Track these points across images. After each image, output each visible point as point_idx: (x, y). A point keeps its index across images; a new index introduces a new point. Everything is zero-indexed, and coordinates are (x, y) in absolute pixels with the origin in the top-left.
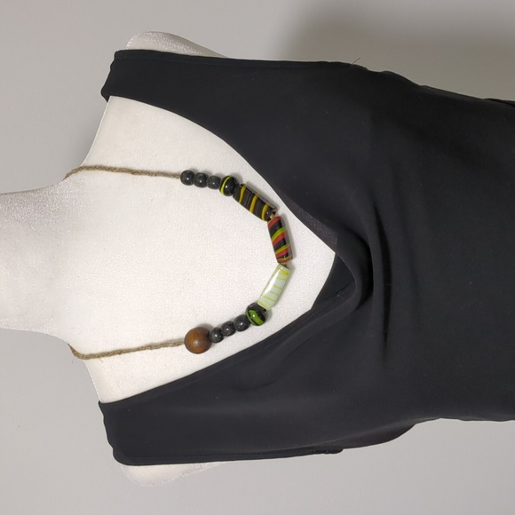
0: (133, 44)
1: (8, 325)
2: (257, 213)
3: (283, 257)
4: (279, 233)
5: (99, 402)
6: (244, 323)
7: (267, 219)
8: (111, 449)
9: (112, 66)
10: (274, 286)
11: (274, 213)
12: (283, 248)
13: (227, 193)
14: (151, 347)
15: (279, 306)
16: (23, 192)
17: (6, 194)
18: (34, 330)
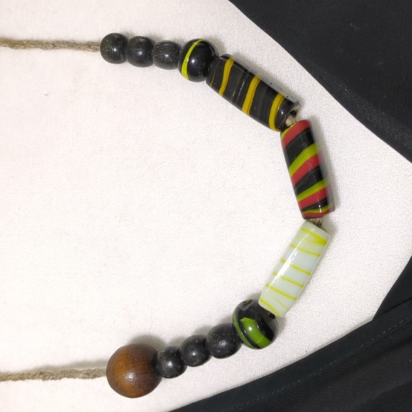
2: (260, 113)
3: (315, 207)
4: (306, 155)
6: (230, 341)
7: (280, 126)
10: (293, 266)
11: (294, 114)
12: (316, 189)
13: (194, 74)
14: (45, 374)
15: (301, 306)
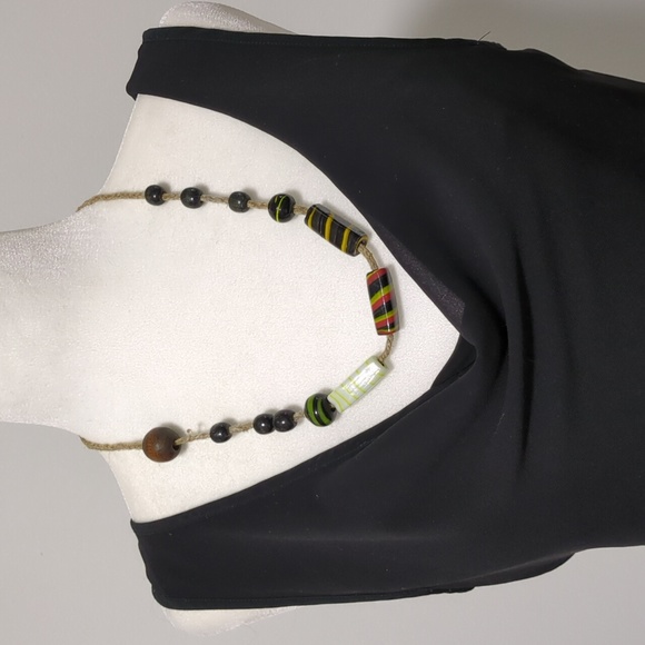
0: (168, 19)
3: (386, 327)
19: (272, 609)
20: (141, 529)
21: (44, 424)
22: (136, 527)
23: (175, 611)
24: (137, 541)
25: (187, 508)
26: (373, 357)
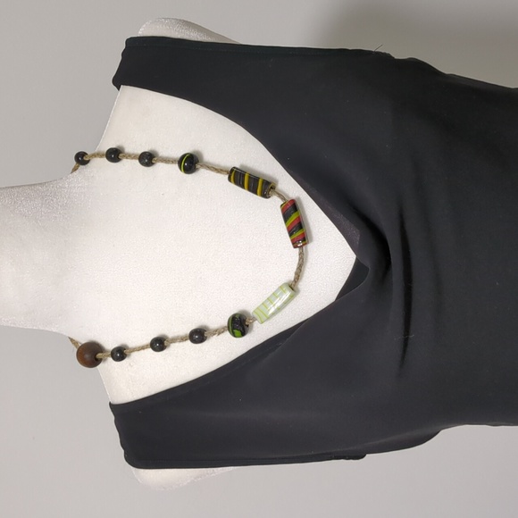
0: (144, 31)
1: (14, 324)
3: (298, 242)
5: (110, 404)
8: (123, 451)
9: (124, 54)
16: (31, 185)
17: (13, 187)
18: (41, 328)
19: (215, 469)
20: (117, 409)
21: (47, 329)
22: (114, 407)
23: (142, 470)
24: (113, 418)
25: (153, 393)
26: (285, 284)
